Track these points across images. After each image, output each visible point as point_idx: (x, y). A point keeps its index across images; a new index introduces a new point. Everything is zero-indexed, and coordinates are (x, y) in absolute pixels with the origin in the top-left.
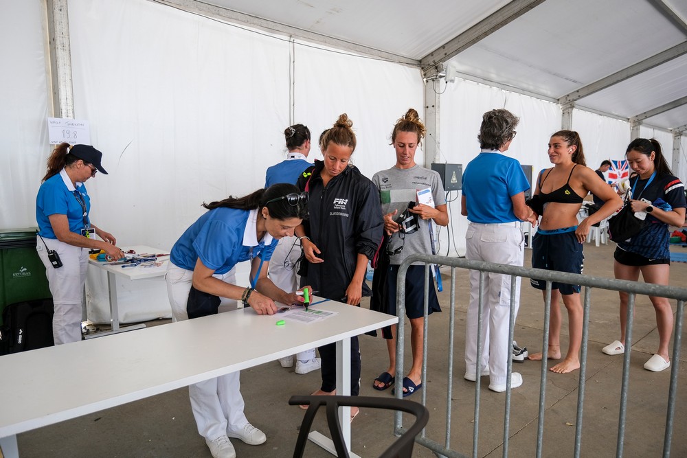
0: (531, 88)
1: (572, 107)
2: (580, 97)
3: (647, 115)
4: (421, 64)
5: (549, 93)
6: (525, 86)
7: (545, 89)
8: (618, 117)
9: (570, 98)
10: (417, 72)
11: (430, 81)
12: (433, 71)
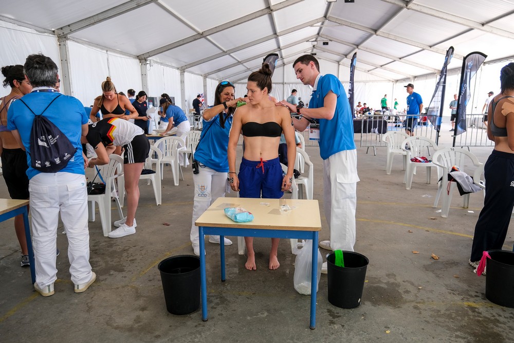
0: (170, 64)
1: (184, 72)
2: (187, 68)
3: (209, 74)
4: (138, 57)
5: (175, 66)
6: (168, 64)
7: (173, 65)
8: (198, 74)
9: (183, 68)
10: (138, 61)
11: (143, 65)
12: (144, 61)
